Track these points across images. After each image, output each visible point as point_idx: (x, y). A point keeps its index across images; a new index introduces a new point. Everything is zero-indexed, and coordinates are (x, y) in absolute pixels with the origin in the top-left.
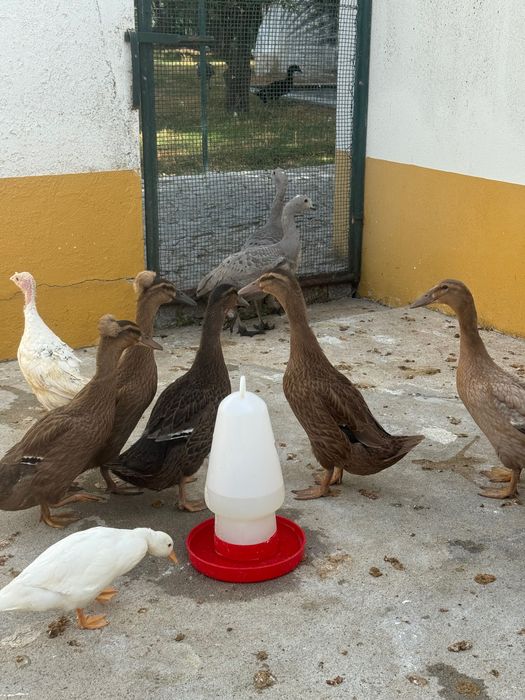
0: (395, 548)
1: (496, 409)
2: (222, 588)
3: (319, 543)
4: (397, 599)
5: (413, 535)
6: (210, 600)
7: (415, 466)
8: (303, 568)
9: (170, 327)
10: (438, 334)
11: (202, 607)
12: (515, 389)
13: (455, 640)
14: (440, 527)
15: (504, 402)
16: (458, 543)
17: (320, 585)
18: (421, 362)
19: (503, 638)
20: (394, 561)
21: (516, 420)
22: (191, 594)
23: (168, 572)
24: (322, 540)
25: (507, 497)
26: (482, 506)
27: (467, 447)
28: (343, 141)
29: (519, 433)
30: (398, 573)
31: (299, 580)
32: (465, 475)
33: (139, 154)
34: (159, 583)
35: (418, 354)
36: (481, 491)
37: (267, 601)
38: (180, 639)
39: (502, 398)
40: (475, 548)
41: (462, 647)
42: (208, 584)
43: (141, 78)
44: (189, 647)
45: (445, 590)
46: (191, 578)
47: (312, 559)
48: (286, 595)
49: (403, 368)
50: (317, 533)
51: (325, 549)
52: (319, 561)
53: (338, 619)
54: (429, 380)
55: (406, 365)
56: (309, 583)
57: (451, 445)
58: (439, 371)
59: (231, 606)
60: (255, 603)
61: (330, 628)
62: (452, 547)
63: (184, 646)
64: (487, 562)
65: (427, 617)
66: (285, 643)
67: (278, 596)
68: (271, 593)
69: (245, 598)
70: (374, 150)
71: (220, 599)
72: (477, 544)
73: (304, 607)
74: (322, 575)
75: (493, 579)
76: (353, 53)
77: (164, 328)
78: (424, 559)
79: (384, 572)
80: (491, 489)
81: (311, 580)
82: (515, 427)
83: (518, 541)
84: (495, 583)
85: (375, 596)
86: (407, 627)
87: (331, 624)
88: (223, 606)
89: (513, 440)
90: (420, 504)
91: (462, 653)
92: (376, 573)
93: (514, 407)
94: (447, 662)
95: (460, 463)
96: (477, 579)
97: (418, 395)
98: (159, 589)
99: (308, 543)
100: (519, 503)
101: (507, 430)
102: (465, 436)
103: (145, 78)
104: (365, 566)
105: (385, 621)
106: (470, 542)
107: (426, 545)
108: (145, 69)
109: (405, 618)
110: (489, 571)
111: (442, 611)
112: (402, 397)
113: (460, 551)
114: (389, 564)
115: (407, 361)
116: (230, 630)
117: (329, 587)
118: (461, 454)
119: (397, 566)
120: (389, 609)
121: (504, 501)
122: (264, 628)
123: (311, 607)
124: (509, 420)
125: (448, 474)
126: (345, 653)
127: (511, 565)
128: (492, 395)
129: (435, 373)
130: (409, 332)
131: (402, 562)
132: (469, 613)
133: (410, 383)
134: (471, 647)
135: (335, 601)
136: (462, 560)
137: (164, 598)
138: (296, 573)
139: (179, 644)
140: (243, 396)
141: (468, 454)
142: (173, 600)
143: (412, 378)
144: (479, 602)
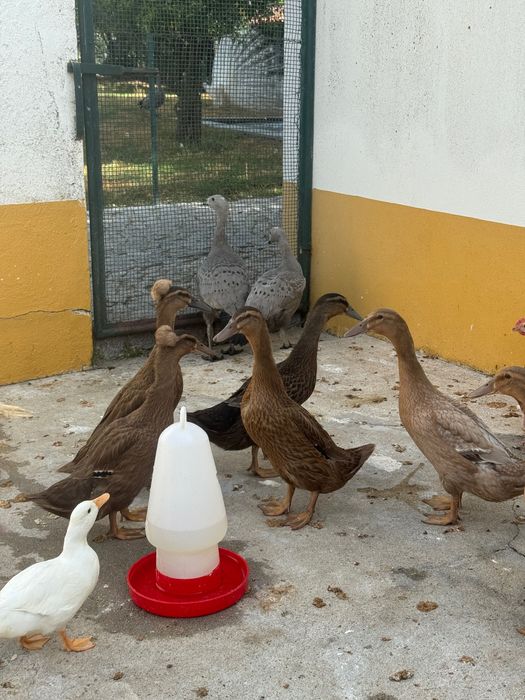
0: (339, 578)
1: (441, 437)
2: (163, 624)
3: (263, 574)
4: (340, 630)
5: (357, 564)
6: (150, 637)
7: (360, 495)
8: (246, 600)
9: (118, 358)
10: (385, 363)
11: (142, 643)
12: (457, 416)
13: (396, 670)
14: (384, 555)
15: (449, 429)
16: (401, 570)
17: (263, 618)
18: (369, 391)
19: (444, 666)
20: (338, 591)
21: (461, 447)
22: (131, 631)
23: (108, 609)
24: (266, 571)
25: (450, 524)
26: (426, 533)
27: (411, 475)
28: (290, 171)
29: (465, 460)
30: (342, 604)
31: (241, 613)
32: (408, 502)
33: (83, 185)
34: (98, 621)
35: (364, 382)
36: (425, 519)
37: (209, 636)
38: (118, 677)
40: (418, 576)
41: (403, 677)
42: (149, 620)
43: (85, 108)
44: (127, 685)
45: (388, 619)
46: (131, 615)
47: (255, 591)
48: (228, 629)
49: (350, 397)
50: (260, 564)
51: (268, 581)
52: (263, 593)
53: (280, 652)
54: (375, 408)
55: (354, 393)
56: (252, 616)
57: (396, 473)
58: (385, 399)
59: (173, 642)
60: (197, 638)
61: (272, 662)
62: (395, 576)
63: (122, 685)
64: (430, 589)
65: (370, 647)
66: (226, 678)
67: (220, 630)
68: (213, 627)
69: (187, 634)
70: (321, 182)
71: (161, 635)
72: (420, 571)
73: (247, 641)
74: (265, 608)
75: (435, 606)
76: (297, 86)
77: (111, 359)
78: (367, 587)
79: (327, 602)
80: (434, 516)
81: (254, 613)
82: (460, 453)
83: (460, 568)
84: (437, 611)
85: (318, 627)
86: (349, 657)
87: (273, 657)
88: (164, 642)
89: (459, 467)
90: (364, 533)
91: (403, 683)
92: (319, 603)
93: (459, 434)
94: (388, 692)
95: (405, 489)
96: (419, 607)
97: (364, 423)
98: (98, 626)
99: (251, 575)
100: (462, 529)
101: (452, 457)
102: (409, 464)
103: (89, 109)
104: (309, 596)
105: (328, 652)
106: (413, 570)
107: (370, 574)
108: (89, 100)
109: (348, 648)
110: (431, 599)
111: (384, 640)
112: (349, 426)
113: (403, 579)
114: (332, 594)
115: (355, 390)
116: (170, 667)
117: (272, 619)
118: (405, 482)
119: (341, 596)
120: (331, 640)
121: (446, 528)
122: (205, 663)
123: (253, 640)
124: (454, 447)
125: (392, 502)
126: (287, 687)
127: (454, 591)
128: (436, 423)
129: (381, 401)
130: (357, 361)
131: (345, 591)
132: (409, 641)
133: (356, 411)
134: (412, 676)
135: (278, 633)
136: (405, 588)
137: (102, 636)
138: (239, 605)
139: (117, 683)
140: (183, 427)
141: (412, 481)
142: (112, 638)
143: (358, 406)
144: (421, 630)
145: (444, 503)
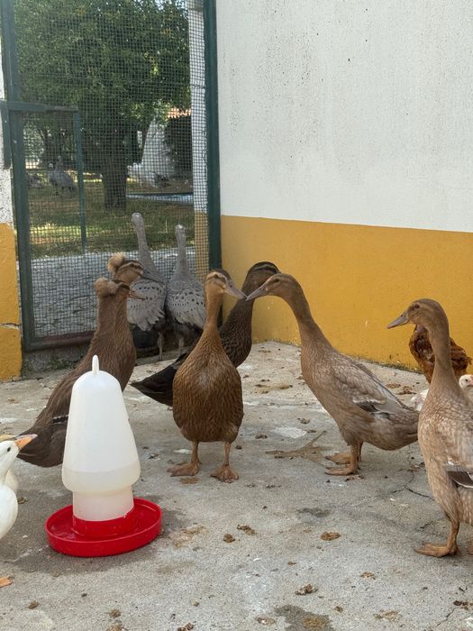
0: (248, 519)
1: (339, 390)
2: (79, 563)
3: (176, 520)
4: (248, 558)
5: (265, 507)
6: (66, 573)
7: (268, 456)
8: (160, 540)
9: (45, 370)
10: (291, 361)
11: (58, 579)
12: (354, 370)
13: (302, 585)
14: (290, 500)
15: (346, 383)
16: (306, 510)
17: (175, 553)
18: (276, 381)
19: (346, 581)
20: (247, 528)
21: (358, 399)
22: (47, 570)
23: (26, 554)
24: (179, 517)
25: (351, 474)
26: (329, 481)
27: (315, 440)
29: (362, 411)
30: (250, 538)
31: (155, 550)
32: (313, 460)
33: (11, 209)
34: (16, 564)
35: (273, 375)
36: (328, 471)
37: (123, 569)
38: (33, 606)
39: (343, 379)
40: (321, 514)
41: (308, 591)
42: (65, 561)
43: (12, 142)
44: (42, 612)
45: (293, 547)
46: (49, 557)
47: (169, 532)
48: (142, 563)
49: (259, 386)
50: (174, 512)
51: (182, 525)
52: (176, 535)
53: (191, 578)
54: (283, 393)
55: (262, 384)
56: (164, 552)
57: (301, 439)
58: (291, 386)
59: (87, 576)
60: (112, 572)
61: (183, 587)
62: (301, 515)
63: (38, 612)
64: (333, 523)
65: (277, 570)
66: (138, 601)
67: (134, 565)
68: (128, 562)
69: (103, 569)
71: (77, 571)
72: (323, 510)
73: (159, 571)
74: (177, 545)
75: (338, 536)
76: (204, 126)
77: (40, 371)
78: (275, 525)
79: (237, 538)
80: (336, 469)
81: (167, 550)
82: (357, 404)
83: (360, 506)
84: (340, 539)
85: (229, 556)
86: (257, 579)
87: (182, 583)
88: (79, 577)
90: (271, 484)
91: (308, 596)
92: (229, 539)
93: (355, 387)
94: (293, 604)
95: (310, 451)
96: (323, 537)
97: (272, 404)
98: (16, 568)
99: (164, 520)
100: (362, 478)
101: (350, 408)
102: (313, 431)
103: (15, 142)
104: (220, 535)
105: (237, 576)
106: (317, 510)
107: (277, 515)
108: (15, 134)
109: (256, 572)
110: (335, 530)
111: (290, 564)
112: (259, 406)
113: (308, 517)
114: (241, 531)
115: (263, 381)
116: (84, 595)
117: (185, 553)
118: (310, 445)
119: (250, 532)
120: (240, 567)
121: (348, 477)
122: (118, 591)
123: (166, 570)
124: (351, 399)
125: (297, 460)
126: (197, 605)
127: (355, 524)
129: (287, 388)
130: (265, 360)
131: (253, 528)
132: (313, 564)
133: (266, 396)
134: (316, 590)
135: (191, 563)
136: (310, 523)
137: (19, 576)
138: (153, 545)
139: (32, 611)
140: (95, 373)
141: (316, 444)
142: (28, 576)
143: (267, 392)
144: (325, 554)
145: (345, 458)
